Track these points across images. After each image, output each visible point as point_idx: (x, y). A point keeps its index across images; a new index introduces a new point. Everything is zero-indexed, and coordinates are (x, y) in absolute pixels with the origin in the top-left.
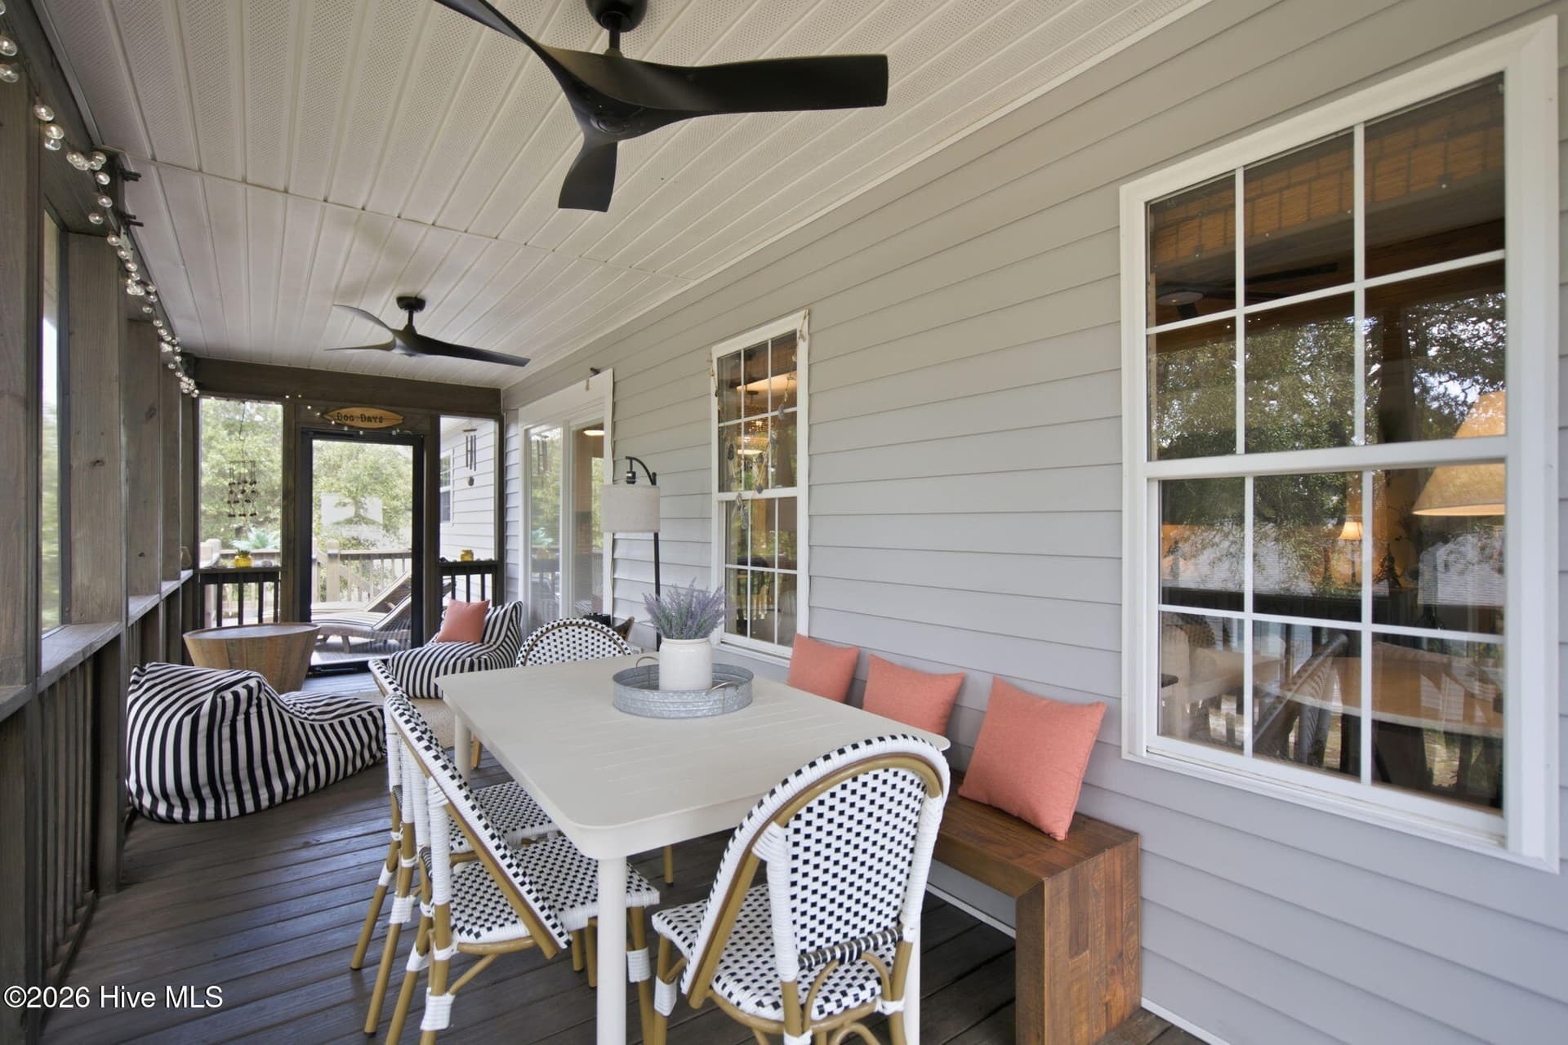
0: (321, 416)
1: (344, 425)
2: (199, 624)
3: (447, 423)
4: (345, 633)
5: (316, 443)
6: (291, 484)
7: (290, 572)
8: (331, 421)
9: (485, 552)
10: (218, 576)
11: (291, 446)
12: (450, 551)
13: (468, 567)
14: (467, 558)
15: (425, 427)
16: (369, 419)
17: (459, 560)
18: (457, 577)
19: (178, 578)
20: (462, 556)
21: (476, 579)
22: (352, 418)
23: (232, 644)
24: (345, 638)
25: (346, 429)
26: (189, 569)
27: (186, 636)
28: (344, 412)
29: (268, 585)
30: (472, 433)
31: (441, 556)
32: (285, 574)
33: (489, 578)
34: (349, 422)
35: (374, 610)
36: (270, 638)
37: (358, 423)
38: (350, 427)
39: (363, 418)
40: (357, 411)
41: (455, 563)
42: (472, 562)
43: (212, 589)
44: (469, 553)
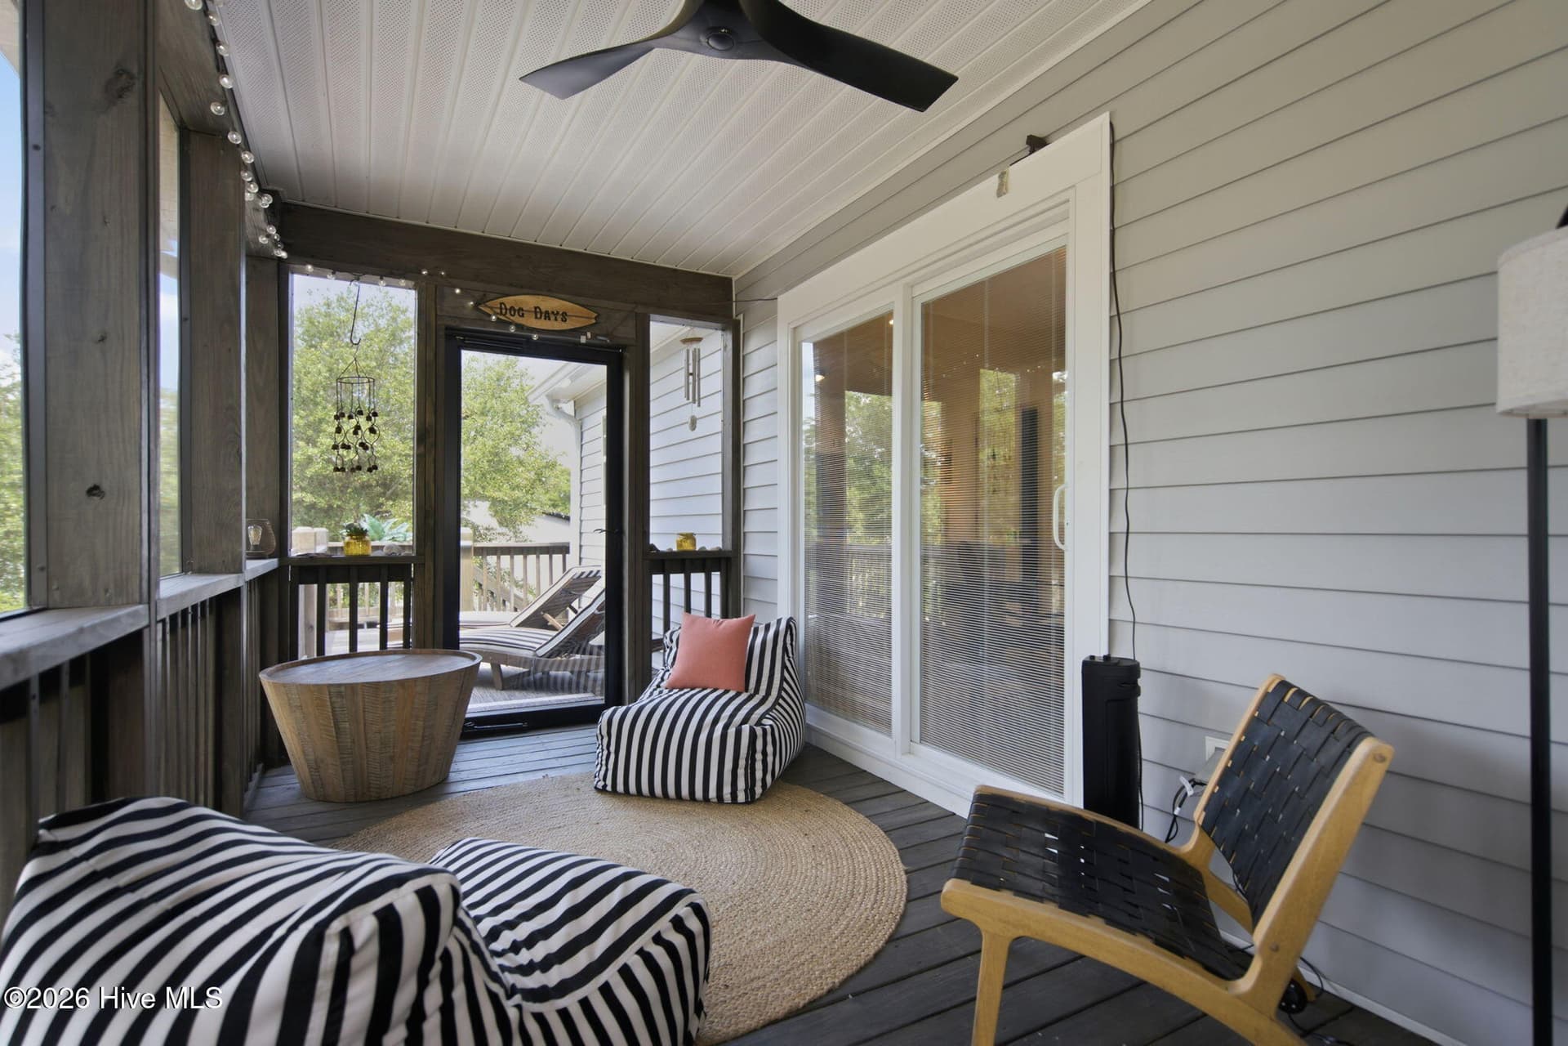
0: (476, 307)
1: (510, 323)
2: (287, 653)
3: (662, 332)
4: (496, 659)
5: (467, 356)
6: (430, 418)
7: (429, 564)
8: (490, 316)
9: (711, 539)
10: (321, 570)
11: (431, 355)
12: (662, 538)
13: (687, 561)
14: (687, 546)
15: (627, 332)
16: (547, 315)
17: (675, 549)
18: (672, 576)
19: (238, 569)
20: (679, 545)
21: (698, 579)
22: (521, 312)
23: (340, 694)
24: (496, 667)
25: (512, 329)
26: (271, 557)
27: (263, 676)
28: (509, 301)
29: (395, 589)
30: (695, 346)
31: (651, 543)
32: (420, 566)
33: (716, 578)
34: (517, 319)
35: (524, 624)
36: (402, 683)
37: (530, 321)
38: (519, 327)
39: (537, 312)
40: (528, 301)
41: (671, 553)
42: (695, 552)
43: (307, 594)
44: (690, 537)
